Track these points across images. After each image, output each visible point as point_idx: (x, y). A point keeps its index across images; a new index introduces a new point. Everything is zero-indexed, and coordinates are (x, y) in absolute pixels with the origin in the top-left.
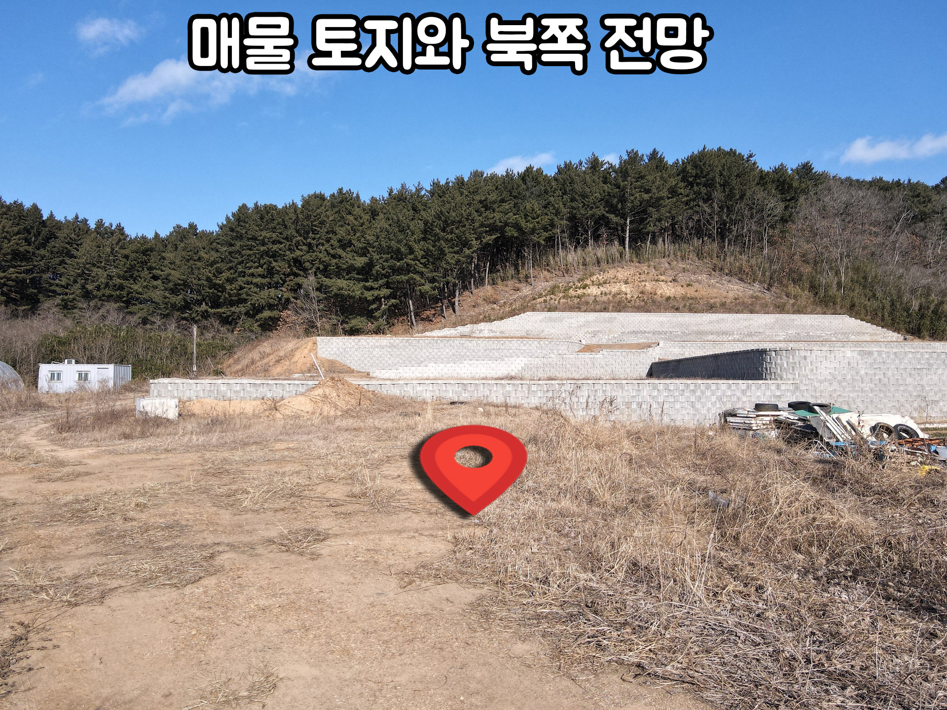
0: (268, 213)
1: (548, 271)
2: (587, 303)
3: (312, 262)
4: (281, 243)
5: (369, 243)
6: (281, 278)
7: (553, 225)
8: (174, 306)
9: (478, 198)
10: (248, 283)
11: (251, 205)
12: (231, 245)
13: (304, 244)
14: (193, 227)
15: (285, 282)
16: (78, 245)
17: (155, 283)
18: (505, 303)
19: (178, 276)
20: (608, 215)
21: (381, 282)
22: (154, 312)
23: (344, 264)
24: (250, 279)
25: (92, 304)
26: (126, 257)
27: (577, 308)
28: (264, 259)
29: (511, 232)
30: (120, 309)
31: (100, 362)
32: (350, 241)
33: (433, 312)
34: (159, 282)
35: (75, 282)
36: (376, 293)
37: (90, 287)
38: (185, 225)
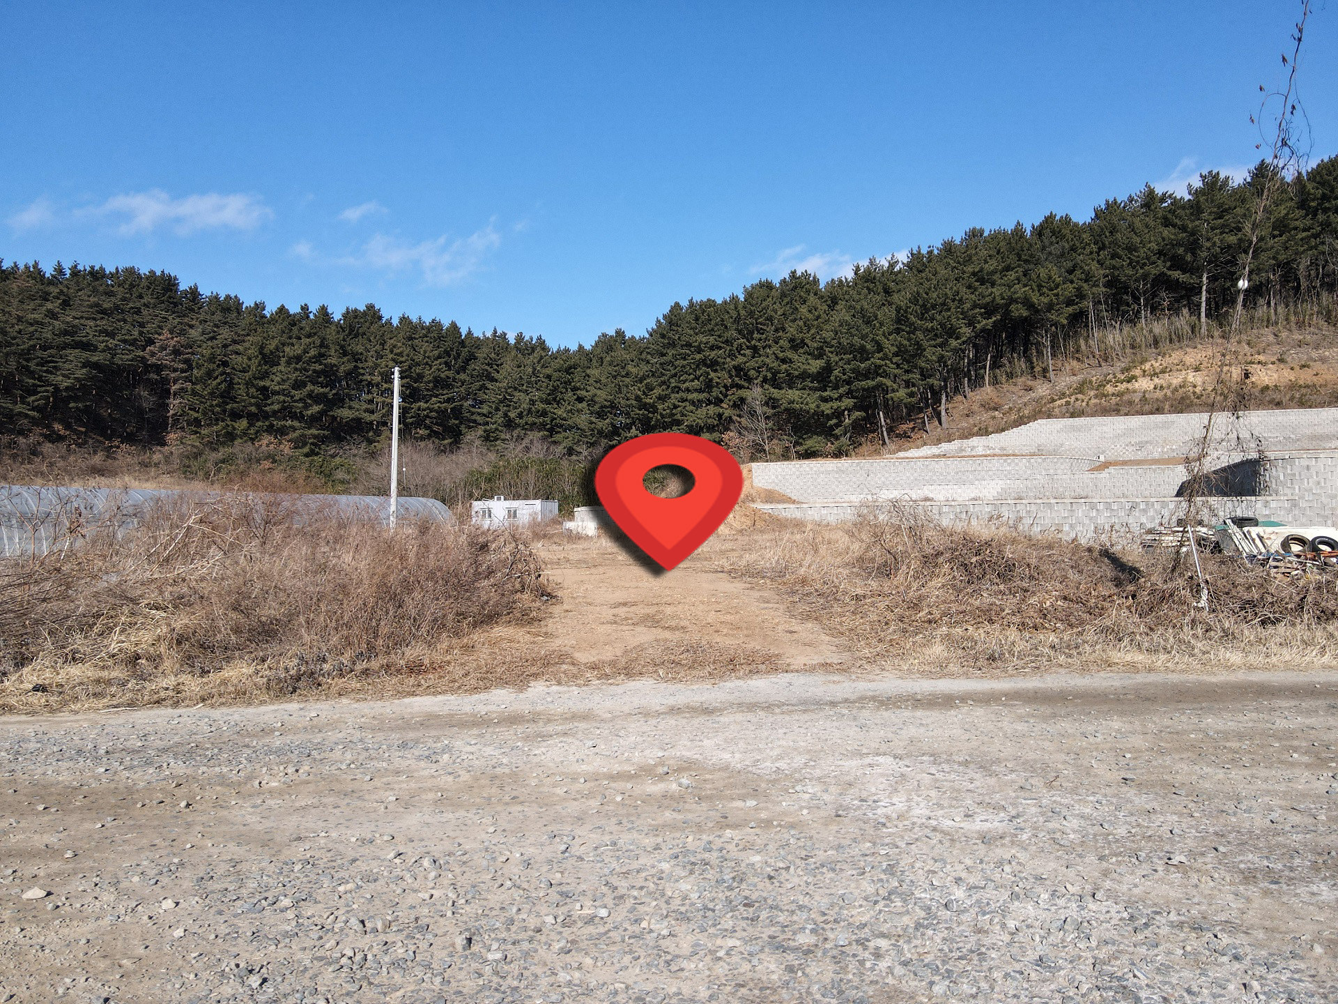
0: (704, 312)
1: (1078, 359)
2: (1131, 403)
3: (758, 370)
4: (720, 348)
5: (825, 342)
6: (721, 392)
7: (1081, 296)
8: (601, 432)
9: (970, 269)
10: (683, 400)
11: (684, 303)
12: (663, 355)
13: (748, 348)
14: (620, 334)
15: (726, 396)
16: (498, 365)
17: (580, 406)
18: (1010, 408)
19: (604, 396)
20: (1169, 273)
21: (841, 390)
22: (579, 441)
23: (796, 370)
24: (684, 395)
25: (515, 433)
26: (549, 377)
27: (1116, 411)
28: (700, 369)
29: (1019, 311)
30: (544, 439)
31: (526, 498)
32: (803, 341)
33: (911, 425)
34: (584, 404)
35: (497, 409)
36: (835, 405)
37: (512, 415)
38: (612, 333)
